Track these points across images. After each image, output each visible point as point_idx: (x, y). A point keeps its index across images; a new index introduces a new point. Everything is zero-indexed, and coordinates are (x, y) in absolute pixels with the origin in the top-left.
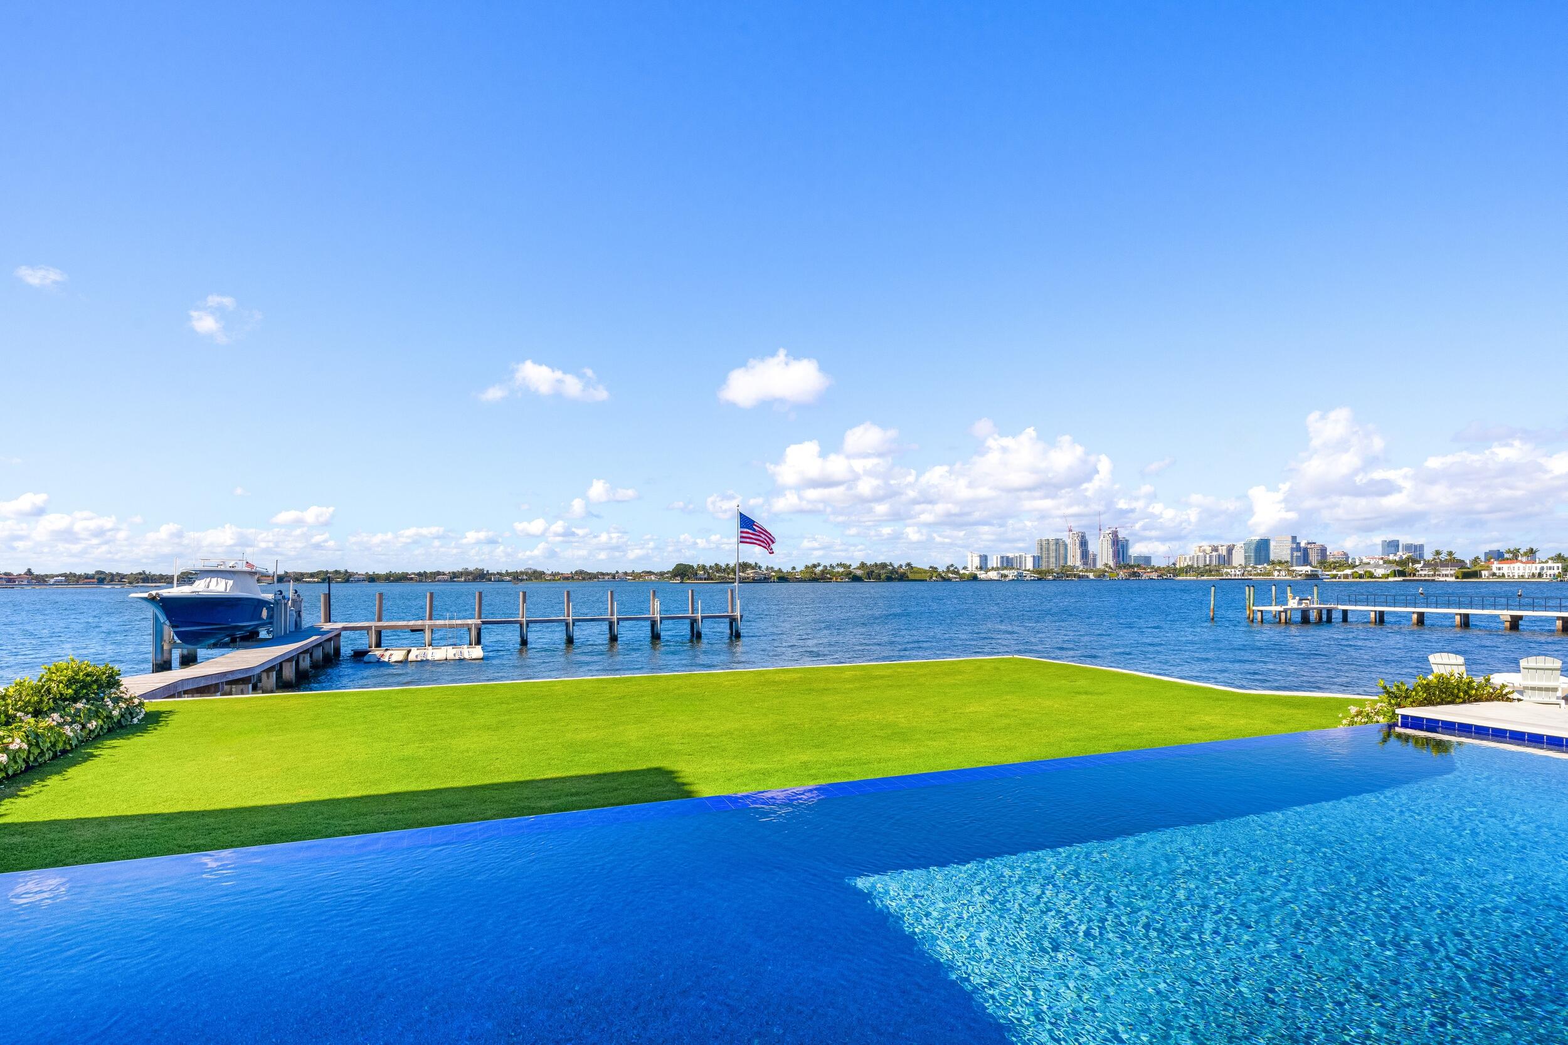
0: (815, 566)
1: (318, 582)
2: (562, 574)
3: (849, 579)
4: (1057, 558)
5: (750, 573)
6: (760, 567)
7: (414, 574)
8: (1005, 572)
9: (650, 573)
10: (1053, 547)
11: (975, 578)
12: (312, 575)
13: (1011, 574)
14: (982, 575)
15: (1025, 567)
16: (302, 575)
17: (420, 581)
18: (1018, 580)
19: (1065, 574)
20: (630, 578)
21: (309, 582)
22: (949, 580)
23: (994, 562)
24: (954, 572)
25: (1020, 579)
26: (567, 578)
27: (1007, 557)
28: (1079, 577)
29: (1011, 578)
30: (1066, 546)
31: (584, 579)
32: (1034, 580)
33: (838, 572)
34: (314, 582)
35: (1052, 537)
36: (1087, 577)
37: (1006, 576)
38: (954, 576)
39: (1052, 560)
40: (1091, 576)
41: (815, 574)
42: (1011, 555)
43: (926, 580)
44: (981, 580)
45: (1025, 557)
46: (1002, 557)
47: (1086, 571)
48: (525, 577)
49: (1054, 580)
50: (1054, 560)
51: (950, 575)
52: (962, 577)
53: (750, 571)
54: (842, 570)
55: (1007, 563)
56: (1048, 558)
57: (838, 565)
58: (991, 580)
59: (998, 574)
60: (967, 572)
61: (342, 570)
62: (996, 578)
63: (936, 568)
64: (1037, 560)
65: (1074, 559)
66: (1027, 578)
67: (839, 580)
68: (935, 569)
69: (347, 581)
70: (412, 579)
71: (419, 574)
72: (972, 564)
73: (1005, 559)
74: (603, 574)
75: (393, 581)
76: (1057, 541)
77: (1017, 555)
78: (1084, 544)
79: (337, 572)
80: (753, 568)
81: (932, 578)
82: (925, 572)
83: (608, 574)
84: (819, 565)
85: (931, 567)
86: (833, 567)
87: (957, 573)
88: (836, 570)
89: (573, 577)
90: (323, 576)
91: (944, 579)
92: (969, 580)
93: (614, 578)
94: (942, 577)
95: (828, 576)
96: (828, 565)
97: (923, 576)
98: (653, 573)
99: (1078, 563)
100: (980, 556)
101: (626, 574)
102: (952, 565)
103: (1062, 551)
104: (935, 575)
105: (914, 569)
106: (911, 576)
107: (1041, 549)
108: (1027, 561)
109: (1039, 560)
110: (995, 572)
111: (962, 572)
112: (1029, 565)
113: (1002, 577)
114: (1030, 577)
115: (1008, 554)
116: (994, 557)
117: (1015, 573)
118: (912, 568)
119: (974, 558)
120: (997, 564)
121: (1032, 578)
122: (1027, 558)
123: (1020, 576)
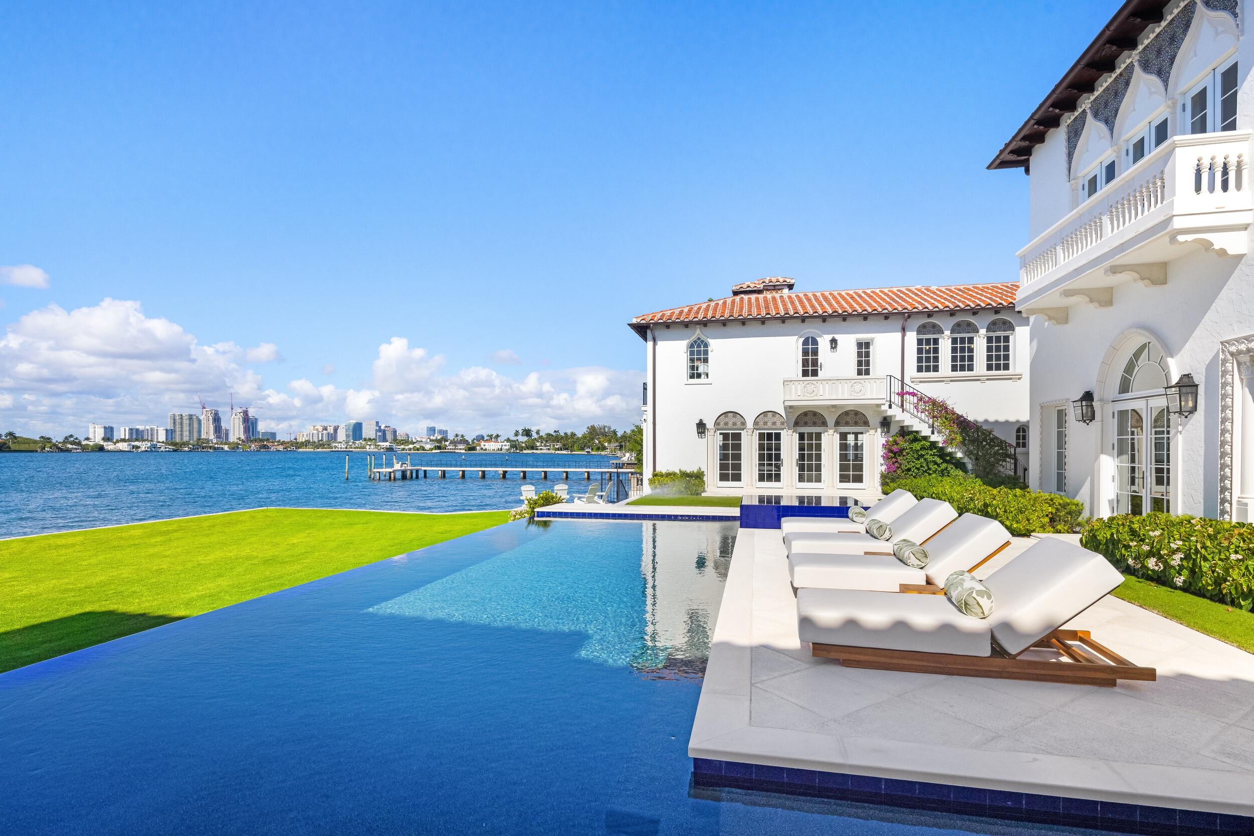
4: (191, 432)
8: (137, 443)
10: (186, 422)
11: (101, 449)
13: (144, 446)
14: (109, 446)
15: (157, 439)
18: (151, 451)
19: (201, 446)
22: (68, 451)
23: (122, 432)
24: (73, 443)
25: (154, 449)
27: (137, 430)
28: (215, 448)
29: (143, 449)
30: (199, 421)
32: (169, 451)
35: (186, 413)
36: (222, 448)
37: (138, 447)
38: (74, 446)
39: (186, 433)
40: (226, 448)
42: (141, 428)
43: (36, 451)
44: (109, 451)
45: (157, 430)
46: (131, 430)
47: (222, 444)
49: (190, 451)
50: (188, 433)
51: (70, 446)
52: (85, 448)
55: (137, 435)
56: (182, 431)
58: (121, 451)
59: (129, 445)
60: (91, 444)
62: (126, 450)
63: (49, 439)
64: (170, 433)
65: (209, 433)
66: (162, 449)
68: (48, 440)
72: (97, 436)
73: (134, 431)
76: (191, 417)
77: (148, 427)
78: (217, 420)
81: (44, 448)
82: (35, 442)
85: (42, 437)
87: (79, 444)
91: (61, 450)
92: (92, 451)
94: (58, 448)
97: (32, 447)
99: (212, 436)
100: (105, 428)
102: (71, 436)
103: (196, 425)
104: (48, 445)
105: (19, 439)
106: (13, 447)
107: (174, 423)
108: (159, 434)
109: (172, 433)
110: (124, 443)
111: (84, 443)
112: (162, 437)
113: (133, 448)
114: (166, 448)
115: (138, 427)
116: (122, 429)
117: (149, 444)
118: (15, 438)
119: (96, 429)
120: (125, 435)
121: (167, 449)
122: (159, 431)
123: (154, 448)
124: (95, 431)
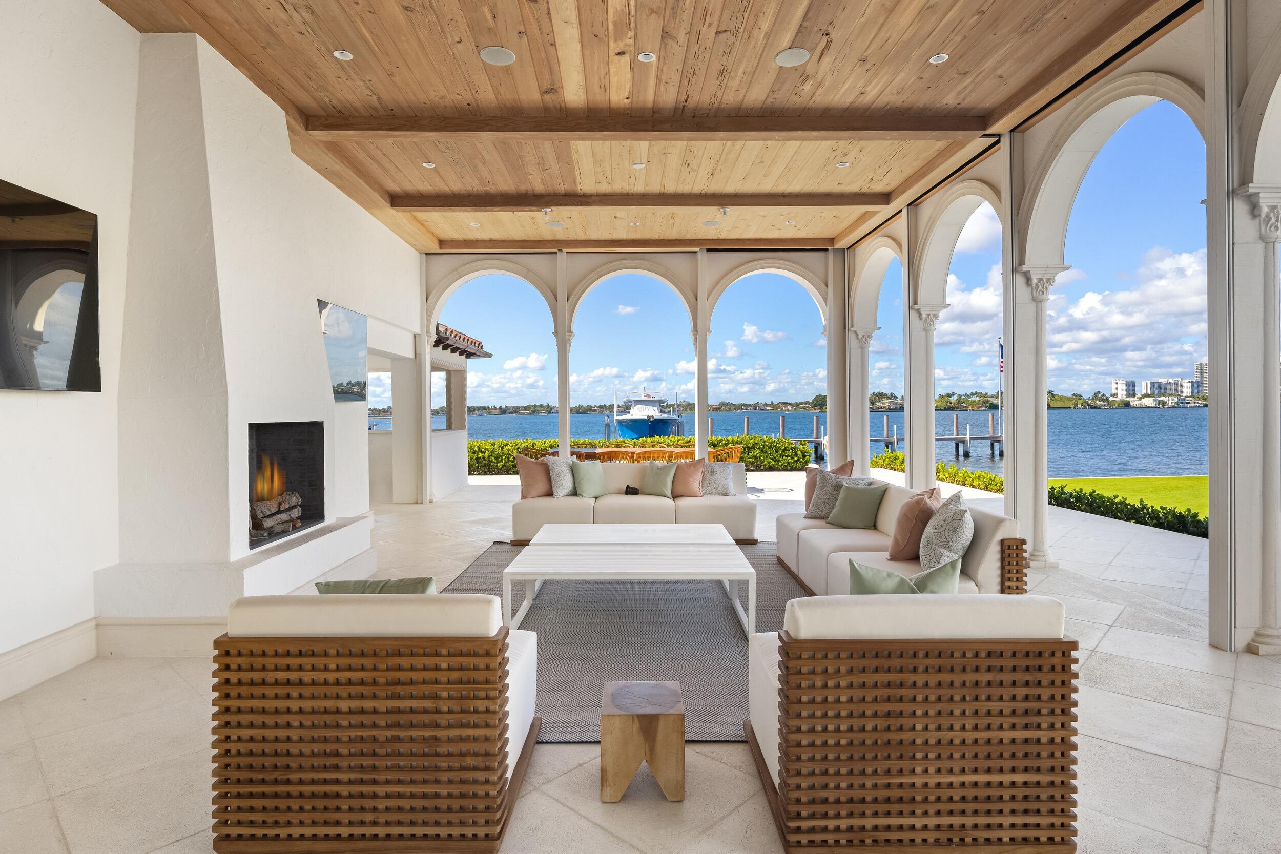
0: (949, 395)
1: (530, 414)
2: (712, 405)
3: (986, 407)
7: (596, 406)
8: (1163, 398)
9: (786, 404)
11: (1127, 405)
12: (525, 408)
13: (1171, 401)
14: (1134, 402)
15: (1183, 392)
16: (518, 408)
17: (602, 412)
18: (1179, 406)
20: (770, 408)
21: (523, 414)
22: (1097, 407)
23: (1143, 388)
24: (1102, 400)
25: (1182, 405)
26: (716, 409)
27: (1159, 384)
29: (1170, 404)
31: (730, 410)
32: (1199, 407)
33: (974, 401)
34: (527, 414)
37: (1164, 403)
38: (1102, 403)
41: (951, 403)
42: (1163, 381)
43: (1070, 408)
44: (1134, 407)
45: (1181, 383)
46: (1153, 384)
48: (682, 409)
51: (1098, 403)
52: (1111, 405)
54: (977, 399)
55: (1159, 389)
57: (972, 394)
58: (1147, 407)
59: (1155, 400)
60: (1117, 400)
61: (545, 404)
62: (1152, 406)
63: (1080, 396)
64: (1195, 385)
66: (1191, 404)
67: (975, 409)
68: (1078, 397)
69: (550, 413)
70: (595, 411)
71: (601, 407)
72: (1120, 391)
73: (1156, 385)
74: (745, 405)
75: (581, 413)
77: (1171, 380)
79: (541, 406)
81: (1076, 405)
82: (1069, 399)
83: (750, 405)
84: (953, 394)
85: (1074, 395)
86: (968, 396)
87: (1107, 400)
88: (972, 399)
89: (720, 408)
90: (532, 409)
91: (1091, 406)
92: (1120, 407)
93: (755, 409)
94: (1089, 405)
95: (964, 405)
96: (963, 393)
97: (1067, 404)
98: (790, 404)
100: (1127, 383)
101: (766, 405)
102: (1099, 392)
104: (1080, 402)
105: (1056, 397)
106: (1052, 404)
107: (1201, 374)
108: (1183, 387)
109: (1198, 385)
110: (1150, 399)
111: (1111, 399)
112: (1187, 391)
113: (1159, 404)
114: (1195, 403)
115: (1160, 380)
116: (1144, 384)
117: (1176, 399)
118: (1053, 395)
119: (1119, 385)
120: (1147, 390)
121: (1197, 405)
122: (1184, 384)
123: (1182, 403)
124: (1117, 387)
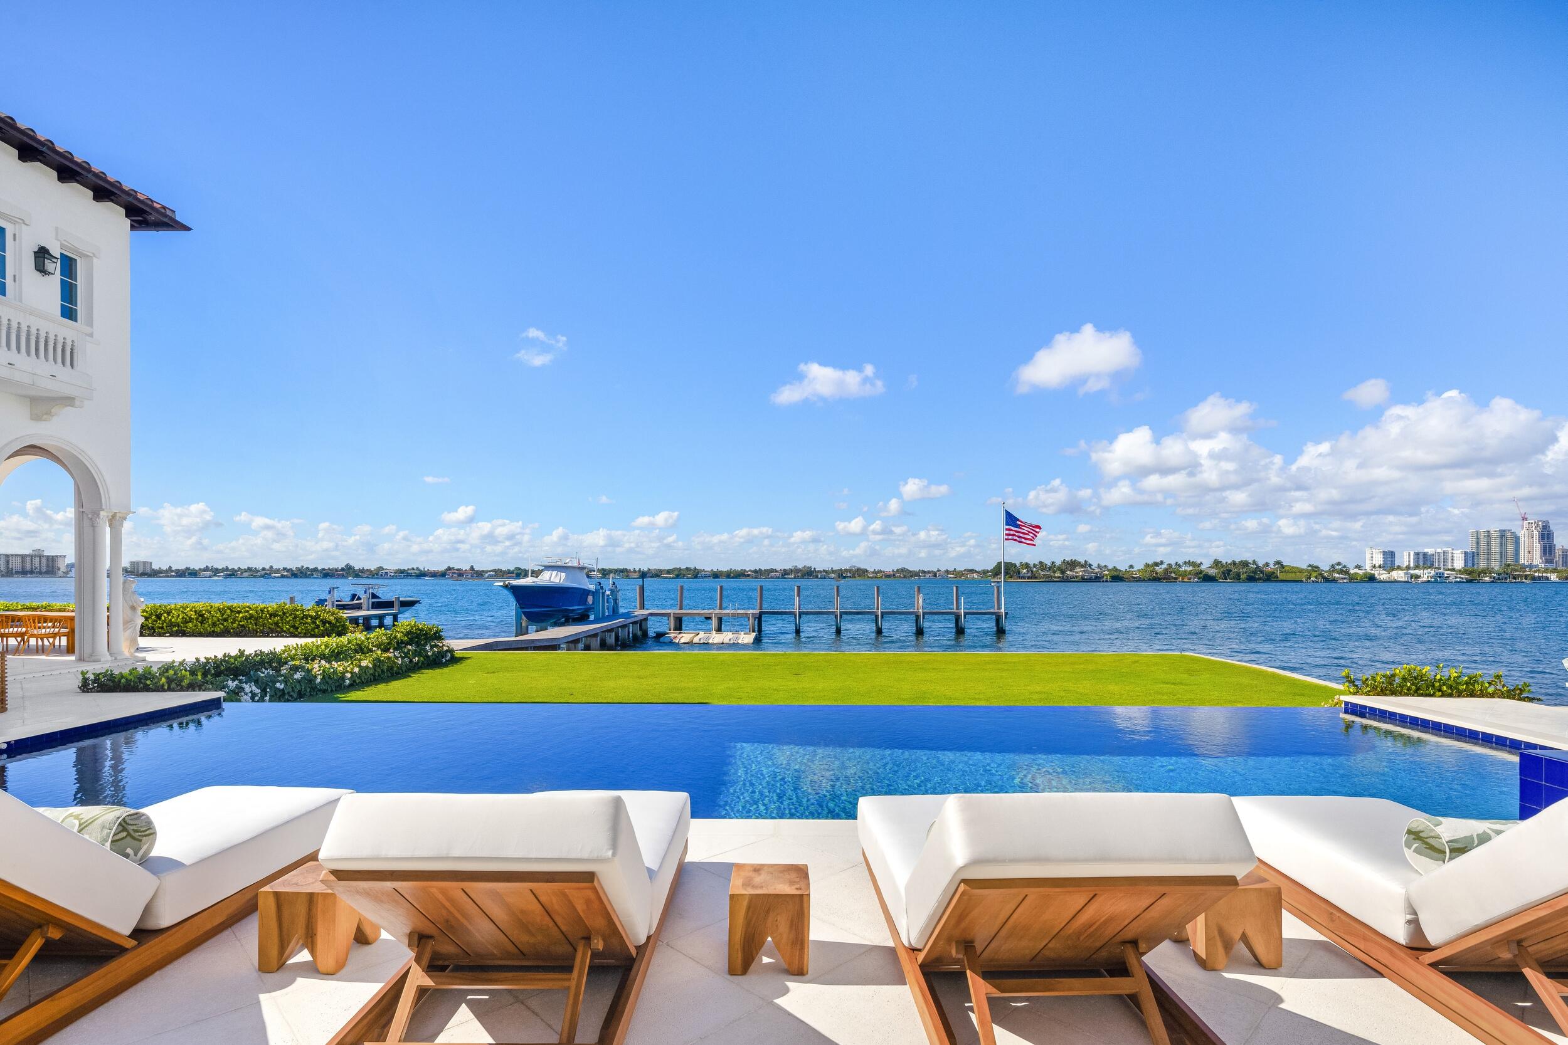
0: (1156, 564)
1: (673, 578)
2: (884, 572)
3: (1199, 578)
4: (1502, 555)
5: (1079, 571)
6: (1090, 566)
7: (750, 571)
8: (1417, 572)
9: (972, 571)
10: (1495, 541)
11: (1371, 579)
12: (668, 572)
13: (1426, 575)
14: (1382, 575)
15: (1452, 565)
16: (661, 571)
17: (756, 578)
18: (1435, 581)
19: (1511, 575)
20: (952, 576)
21: (666, 578)
22: (1334, 581)
23: (1405, 558)
24: (1341, 572)
25: (1439, 579)
26: (888, 576)
27: (1425, 555)
28: (1534, 578)
29: (1425, 579)
30: (1517, 539)
31: (905, 577)
32: (1460, 582)
33: (1185, 571)
34: (670, 578)
35: (1494, 528)
36: (1547, 578)
37: (1418, 577)
38: (1342, 576)
39: (1495, 557)
40: (1554, 577)
41: (1157, 573)
42: (1430, 551)
43: (1302, 581)
44: (1380, 582)
45: (1452, 554)
46: (1417, 554)
47: (1546, 571)
48: (849, 575)
49: (1493, 582)
50: (1498, 557)
51: (1336, 575)
52: (1352, 579)
53: (1079, 570)
54: (1191, 568)
55: (1424, 560)
56: (1489, 554)
57: (1185, 563)
58: (1396, 582)
59: (1407, 574)
60: (1361, 572)
61: (692, 567)
62: (1403, 580)
63: (1317, 567)
64: (1470, 557)
65: (1531, 555)
66: (1451, 579)
67: (1186, 580)
69: (696, 577)
70: (749, 575)
71: (755, 571)
72: (1372, 560)
73: (1421, 555)
74: (924, 572)
75: (733, 578)
76: (1503, 534)
77: (1439, 550)
78: (1546, 535)
79: (688, 569)
80: (1082, 566)
81: (1309, 578)
82: (1301, 571)
83: (929, 572)
84: (1162, 563)
85: (1310, 566)
86: (1179, 566)
87: (1347, 573)
88: (1183, 569)
89: (894, 575)
90: (676, 573)
91: (1326, 580)
92: (1362, 581)
93: (936, 576)
94: (1324, 578)
95: (1173, 575)
96: (1173, 563)
97: (1298, 576)
98: (976, 572)
99: (1537, 561)
100: (1384, 553)
101: (947, 572)
102: (1339, 564)
103: (1511, 546)
104: (1314, 574)
105: (1286, 568)
106: (1281, 576)
107: (1478, 543)
108: (1455, 559)
109: (1473, 557)
110: (1400, 572)
111: (1352, 571)
112: (1459, 564)
113: (1412, 578)
114: (1456, 578)
115: (1426, 550)
116: (1406, 554)
117: (1433, 573)
118: (1283, 567)
119: (1374, 555)
120: (1409, 561)
121: (1458, 580)
122: (1455, 555)
123: (1440, 577)
124: (1372, 557)
